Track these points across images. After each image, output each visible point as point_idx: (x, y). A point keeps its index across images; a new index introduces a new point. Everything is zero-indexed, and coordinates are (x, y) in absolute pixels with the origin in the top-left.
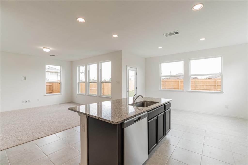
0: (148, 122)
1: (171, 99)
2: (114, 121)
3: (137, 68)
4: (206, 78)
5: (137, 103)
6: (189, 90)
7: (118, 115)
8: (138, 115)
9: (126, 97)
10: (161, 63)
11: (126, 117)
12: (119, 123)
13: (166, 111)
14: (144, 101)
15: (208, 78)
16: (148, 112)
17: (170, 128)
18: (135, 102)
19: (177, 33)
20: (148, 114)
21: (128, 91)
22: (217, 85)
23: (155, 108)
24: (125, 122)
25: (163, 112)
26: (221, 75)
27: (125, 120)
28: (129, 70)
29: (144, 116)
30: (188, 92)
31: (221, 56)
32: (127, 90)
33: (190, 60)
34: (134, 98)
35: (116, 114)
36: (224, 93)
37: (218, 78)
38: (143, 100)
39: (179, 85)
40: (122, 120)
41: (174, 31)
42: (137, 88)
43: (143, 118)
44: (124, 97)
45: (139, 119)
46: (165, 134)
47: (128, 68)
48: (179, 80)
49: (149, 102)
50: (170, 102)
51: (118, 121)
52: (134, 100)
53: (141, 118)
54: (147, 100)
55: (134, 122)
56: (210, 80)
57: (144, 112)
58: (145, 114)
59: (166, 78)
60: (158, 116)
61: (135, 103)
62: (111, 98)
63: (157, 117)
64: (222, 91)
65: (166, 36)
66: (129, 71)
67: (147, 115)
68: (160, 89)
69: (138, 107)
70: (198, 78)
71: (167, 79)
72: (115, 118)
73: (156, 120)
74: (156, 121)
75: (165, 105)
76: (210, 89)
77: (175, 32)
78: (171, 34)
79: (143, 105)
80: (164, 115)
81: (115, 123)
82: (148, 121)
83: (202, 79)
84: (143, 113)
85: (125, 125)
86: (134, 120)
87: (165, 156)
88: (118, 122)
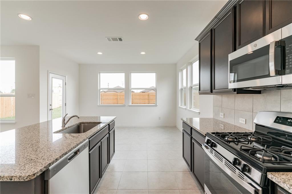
0: (89, 153)
1: (115, 117)
2: (23, 175)
3: (67, 76)
4: (141, 92)
5: (69, 127)
6: (130, 105)
7: (33, 157)
8: (74, 147)
9: (47, 120)
10: (100, 73)
11: (52, 157)
12: (38, 175)
13: (110, 132)
14: (81, 124)
15: (142, 92)
16: (89, 139)
17: (114, 152)
18: (66, 126)
19: (120, 39)
20: (89, 141)
21: (50, 110)
22: (150, 98)
23: (98, 131)
24: (50, 168)
25: (107, 134)
26: (155, 90)
27: (50, 165)
28: (52, 77)
29: (84, 147)
30: (130, 106)
31: (156, 72)
32: (50, 107)
33: (131, 73)
34: (64, 120)
35: (28, 157)
36: (157, 106)
37: (149, 92)
38: (78, 122)
39: (117, 99)
40: (45, 167)
41: (118, 36)
42: (66, 104)
43: (83, 150)
44: (43, 119)
45: (76, 153)
46: (109, 161)
47: (51, 75)
48: (118, 93)
49: (87, 123)
50: (115, 120)
51: (36, 172)
52: (64, 123)
53: (79, 152)
54: (85, 121)
55: (69, 161)
56: (144, 94)
57: (84, 140)
58: (86, 143)
59: (103, 91)
60: (102, 141)
61: (66, 128)
62: (14, 124)
63: (100, 142)
64: (156, 104)
65: (109, 40)
66: (53, 79)
67: (88, 143)
68: (98, 105)
69: (72, 134)
70: (134, 92)
71: (105, 92)
72: (27, 167)
73: (100, 146)
74: (100, 148)
75: (109, 124)
76: (145, 102)
77: (119, 38)
78: (115, 39)
79: (78, 129)
80: (108, 138)
81: (27, 178)
82: (89, 151)
83: (137, 93)
84: (82, 143)
85: (51, 173)
86: (68, 158)
87: (111, 191)
88: (34, 175)
